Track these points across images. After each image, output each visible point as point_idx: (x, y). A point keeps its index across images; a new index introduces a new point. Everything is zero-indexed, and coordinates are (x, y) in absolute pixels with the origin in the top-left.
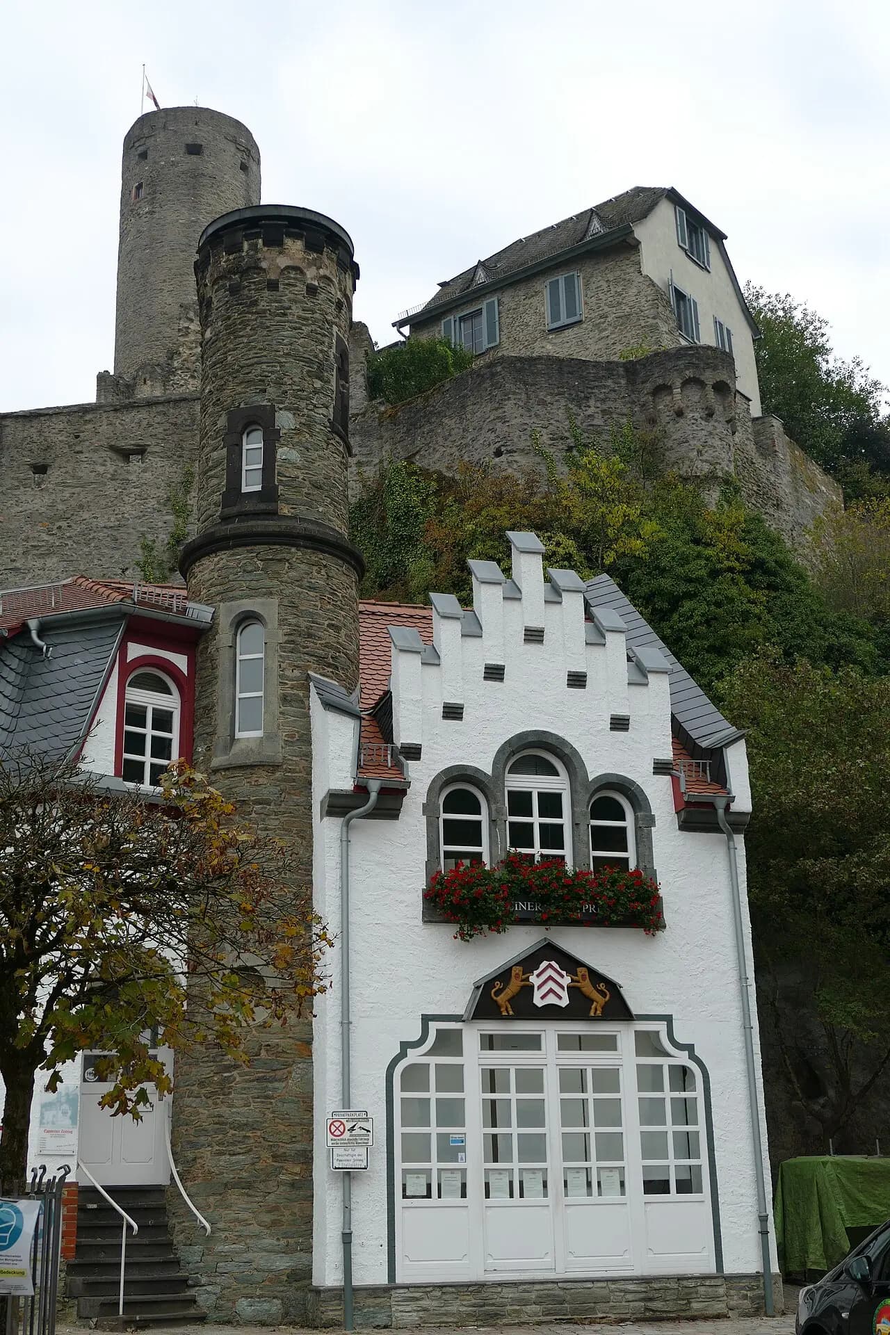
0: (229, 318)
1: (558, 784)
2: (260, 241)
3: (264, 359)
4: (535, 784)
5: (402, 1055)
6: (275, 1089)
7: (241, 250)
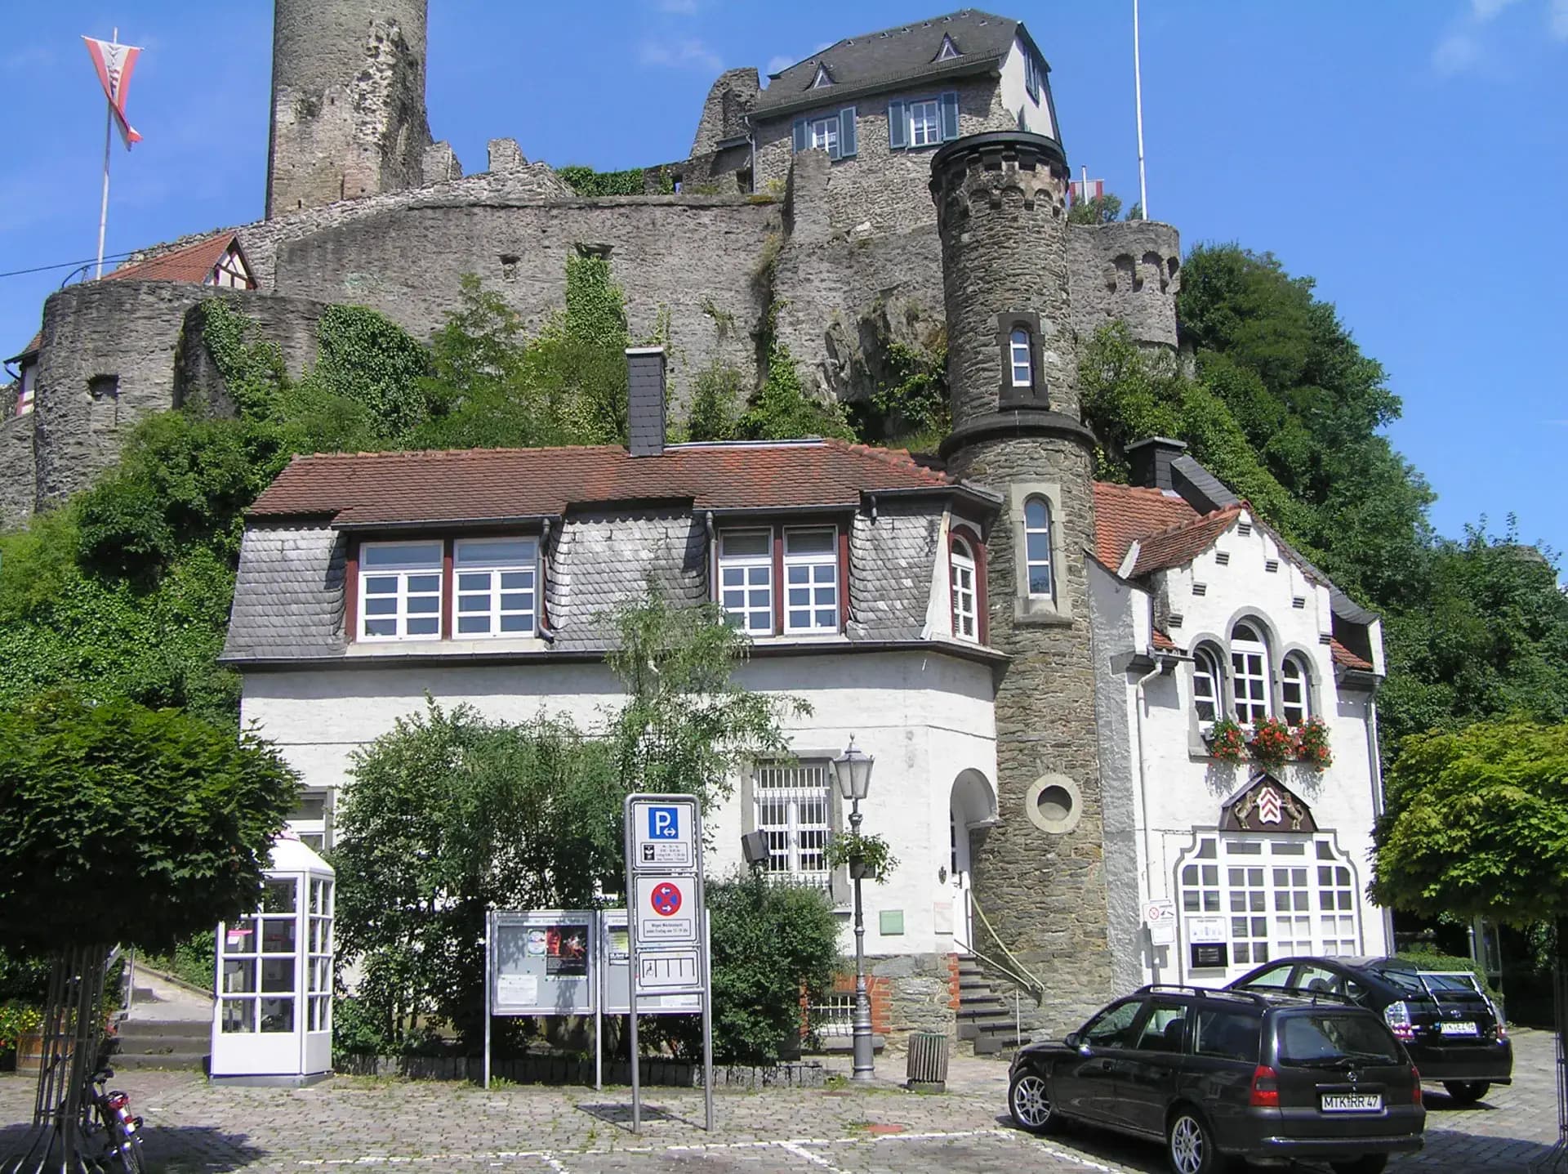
0: (991, 229)
1: (1257, 648)
2: (1017, 164)
3: (1026, 271)
4: (1245, 647)
5: (1182, 858)
6: (1082, 882)
7: (1000, 168)
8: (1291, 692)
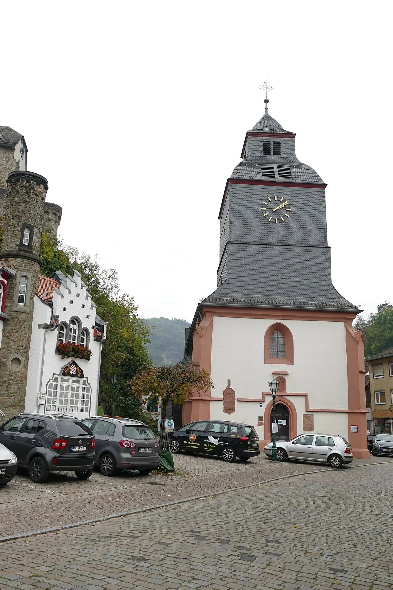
0: (25, 199)
1: (76, 327)
2: (35, 182)
3: (33, 213)
4: (72, 326)
5: (49, 381)
6: (20, 386)
7: (30, 183)
8: (82, 340)
